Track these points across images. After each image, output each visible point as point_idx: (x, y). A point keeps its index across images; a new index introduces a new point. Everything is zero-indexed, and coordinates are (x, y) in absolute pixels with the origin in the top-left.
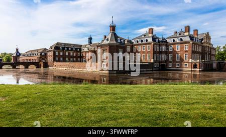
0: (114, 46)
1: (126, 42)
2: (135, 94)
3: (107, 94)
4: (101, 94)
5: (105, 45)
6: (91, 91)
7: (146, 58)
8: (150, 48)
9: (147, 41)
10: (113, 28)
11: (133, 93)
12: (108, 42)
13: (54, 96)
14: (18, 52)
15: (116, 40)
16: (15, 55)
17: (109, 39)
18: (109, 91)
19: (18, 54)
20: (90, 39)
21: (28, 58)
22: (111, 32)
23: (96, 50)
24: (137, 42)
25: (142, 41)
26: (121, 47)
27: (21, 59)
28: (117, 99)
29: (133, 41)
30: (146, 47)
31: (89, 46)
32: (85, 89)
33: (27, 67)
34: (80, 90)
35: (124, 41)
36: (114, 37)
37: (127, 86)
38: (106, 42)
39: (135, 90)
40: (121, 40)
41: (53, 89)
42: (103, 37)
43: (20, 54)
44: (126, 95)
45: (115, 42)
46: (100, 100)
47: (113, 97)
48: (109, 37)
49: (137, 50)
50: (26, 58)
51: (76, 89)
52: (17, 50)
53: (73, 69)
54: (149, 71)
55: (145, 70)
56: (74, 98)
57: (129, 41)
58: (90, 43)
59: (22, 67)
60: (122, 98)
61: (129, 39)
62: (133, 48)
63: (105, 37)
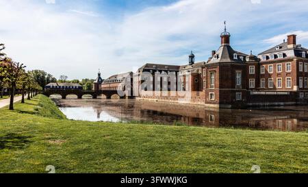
0: (227, 66)
1: (247, 60)
2: (261, 149)
3: (209, 146)
4: (197, 145)
5: (213, 65)
6: (184, 138)
7: (284, 85)
8: (290, 68)
9: (284, 55)
10: (226, 39)
11: (257, 146)
12: (218, 60)
13: (126, 143)
14: (100, 78)
15: (231, 57)
16: (96, 82)
17: (220, 56)
18: (212, 139)
19: (100, 81)
20: (192, 57)
21: (111, 85)
22: (223, 44)
23: (200, 72)
24: (267, 58)
25: (276, 56)
26: (238, 68)
27: (103, 86)
28: (225, 156)
29: (260, 57)
30: (284, 66)
31: (190, 67)
32: (174, 133)
33: (109, 97)
34: (167, 135)
35: (245, 57)
36: (227, 53)
37: (247, 133)
38: (215, 60)
39: (260, 141)
40: (238, 56)
41: (128, 131)
42: (211, 53)
43: (102, 81)
44: (243, 151)
45: (229, 60)
46: (195, 156)
47: (217, 151)
48: (220, 52)
49: (266, 71)
50: (108, 85)
51: (161, 133)
52: (99, 75)
53: (166, 100)
54: (289, 105)
55: (282, 103)
56: (153, 149)
57: (253, 58)
58: (192, 63)
59: (103, 96)
60: (234, 156)
61: (253, 54)
62: (259, 68)
63: (214, 52)
